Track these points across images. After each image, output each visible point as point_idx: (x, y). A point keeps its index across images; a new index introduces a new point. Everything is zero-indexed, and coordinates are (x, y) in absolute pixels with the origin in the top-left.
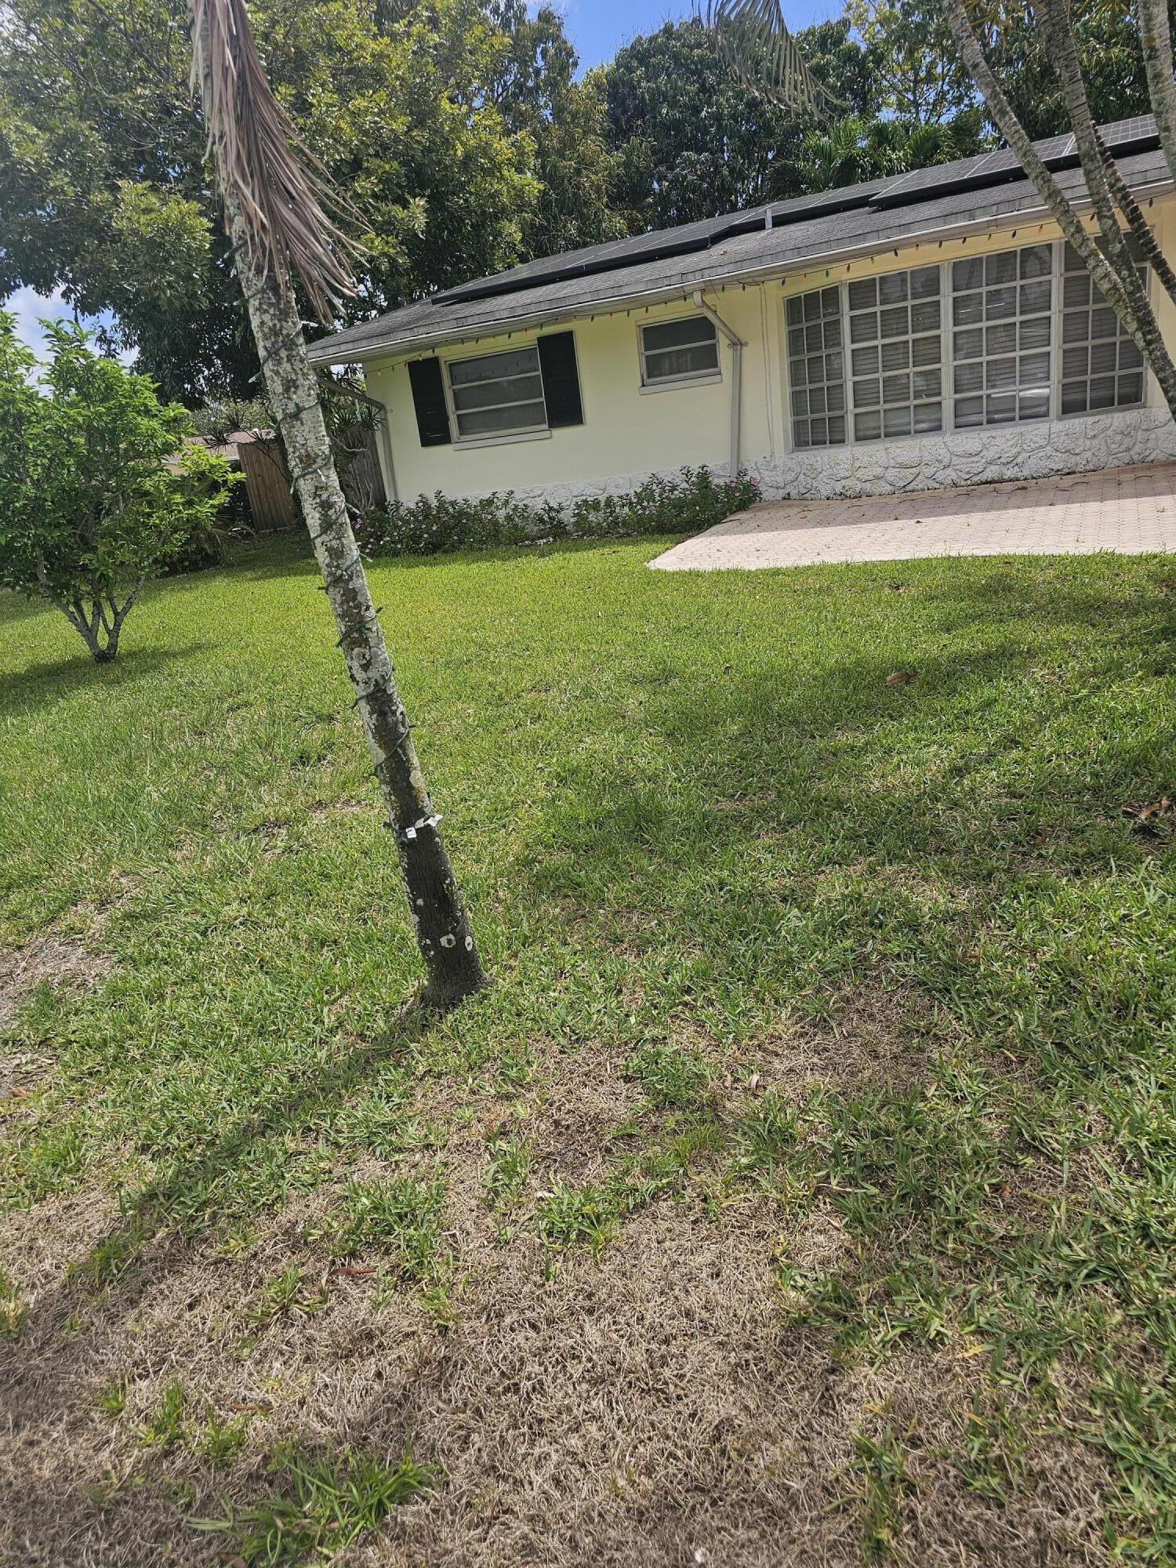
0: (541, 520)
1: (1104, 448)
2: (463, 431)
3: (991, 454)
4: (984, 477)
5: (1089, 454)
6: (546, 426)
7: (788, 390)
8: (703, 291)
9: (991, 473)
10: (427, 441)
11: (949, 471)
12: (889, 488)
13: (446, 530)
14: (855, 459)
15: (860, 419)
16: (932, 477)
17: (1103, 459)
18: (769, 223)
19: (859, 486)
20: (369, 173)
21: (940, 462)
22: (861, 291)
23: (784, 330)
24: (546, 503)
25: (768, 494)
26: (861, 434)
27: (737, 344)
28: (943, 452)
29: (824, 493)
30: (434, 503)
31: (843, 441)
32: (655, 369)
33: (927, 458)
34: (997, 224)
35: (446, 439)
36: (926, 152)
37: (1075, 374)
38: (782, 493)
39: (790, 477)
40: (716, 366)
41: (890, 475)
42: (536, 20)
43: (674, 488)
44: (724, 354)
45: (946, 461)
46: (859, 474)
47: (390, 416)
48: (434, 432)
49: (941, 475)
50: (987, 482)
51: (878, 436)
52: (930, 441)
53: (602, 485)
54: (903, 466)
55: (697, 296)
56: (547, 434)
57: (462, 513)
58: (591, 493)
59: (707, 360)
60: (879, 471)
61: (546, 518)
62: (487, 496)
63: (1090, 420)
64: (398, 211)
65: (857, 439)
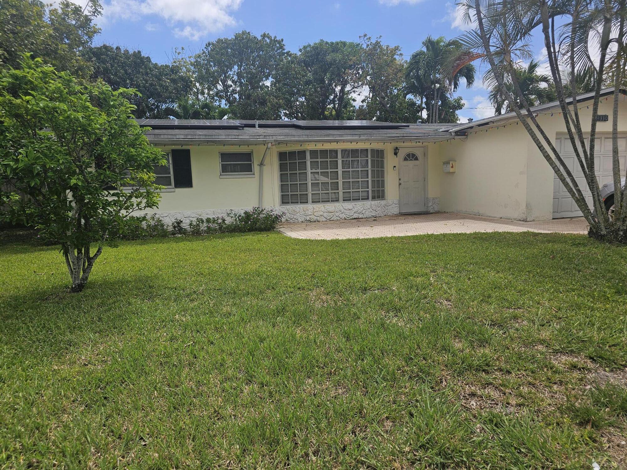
3: (355, 210)
4: (353, 217)
5: (379, 212)
6: (173, 187)
7: (280, 183)
9: (356, 216)
11: (343, 214)
12: (325, 219)
14: (314, 209)
15: (314, 195)
16: (338, 216)
18: (257, 126)
19: (315, 218)
21: (341, 211)
22: (314, 153)
23: (278, 162)
26: (314, 200)
27: (262, 165)
28: (342, 208)
29: (300, 220)
31: (308, 202)
32: (225, 169)
33: (337, 210)
40: (251, 171)
41: (325, 214)
44: (256, 168)
45: (343, 211)
46: (315, 214)
49: (341, 216)
50: (355, 219)
52: (337, 204)
53: (200, 213)
54: (328, 212)
56: (173, 190)
58: (194, 216)
59: (248, 169)
60: (322, 213)
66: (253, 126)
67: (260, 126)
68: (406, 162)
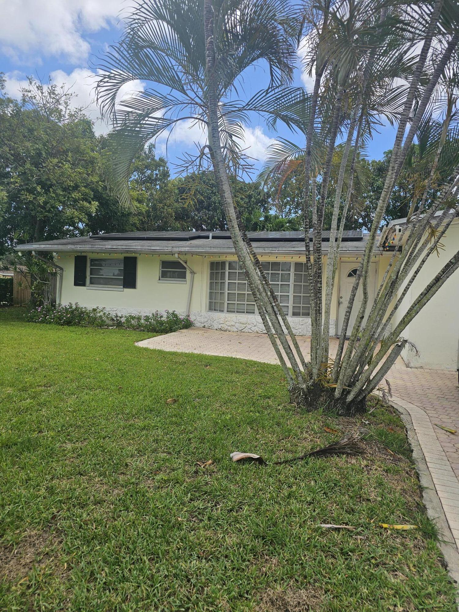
0: (113, 320)
1: (305, 329)
2: (91, 283)
5: (300, 330)
6: (122, 287)
7: (209, 291)
8: (179, 254)
10: (76, 284)
11: (256, 327)
12: (236, 330)
13: (73, 317)
14: (226, 318)
15: (229, 305)
16: (250, 329)
17: (305, 333)
18: (211, 237)
19: (226, 327)
20: (79, 191)
21: (253, 324)
23: (209, 271)
24: (116, 314)
25: (198, 324)
26: (229, 310)
27: (193, 273)
28: (254, 321)
29: (215, 328)
30: (74, 307)
31: (223, 311)
32: (164, 275)
33: (249, 322)
34: (271, 253)
35: (84, 285)
36: (279, 227)
37: (297, 303)
38: (203, 325)
39: (206, 320)
40: (185, 278)
41: (237, 325)
42: (158, 160)
43: (161, 317)
44: (188, 275)
45: (255, 324)
46: (227, 323)
47: (64, 272)
48: (80, 281)
49: (253, 329)
51: (244, 312)
52: (250, 316)
53: (139, 311)
54: (241, 323)
55: (176, 255)
56: (122, 290)
57: (82, 313)
58: (135, 313)
59: (182, 276)
60: (233, 323)
61: (115, 319)
62: (95, 307)
63: (301, 319)
64: (86, 204)
65: (228, 311)
66: (207, 237)
67: (214, 237)
68: (350, 278)
